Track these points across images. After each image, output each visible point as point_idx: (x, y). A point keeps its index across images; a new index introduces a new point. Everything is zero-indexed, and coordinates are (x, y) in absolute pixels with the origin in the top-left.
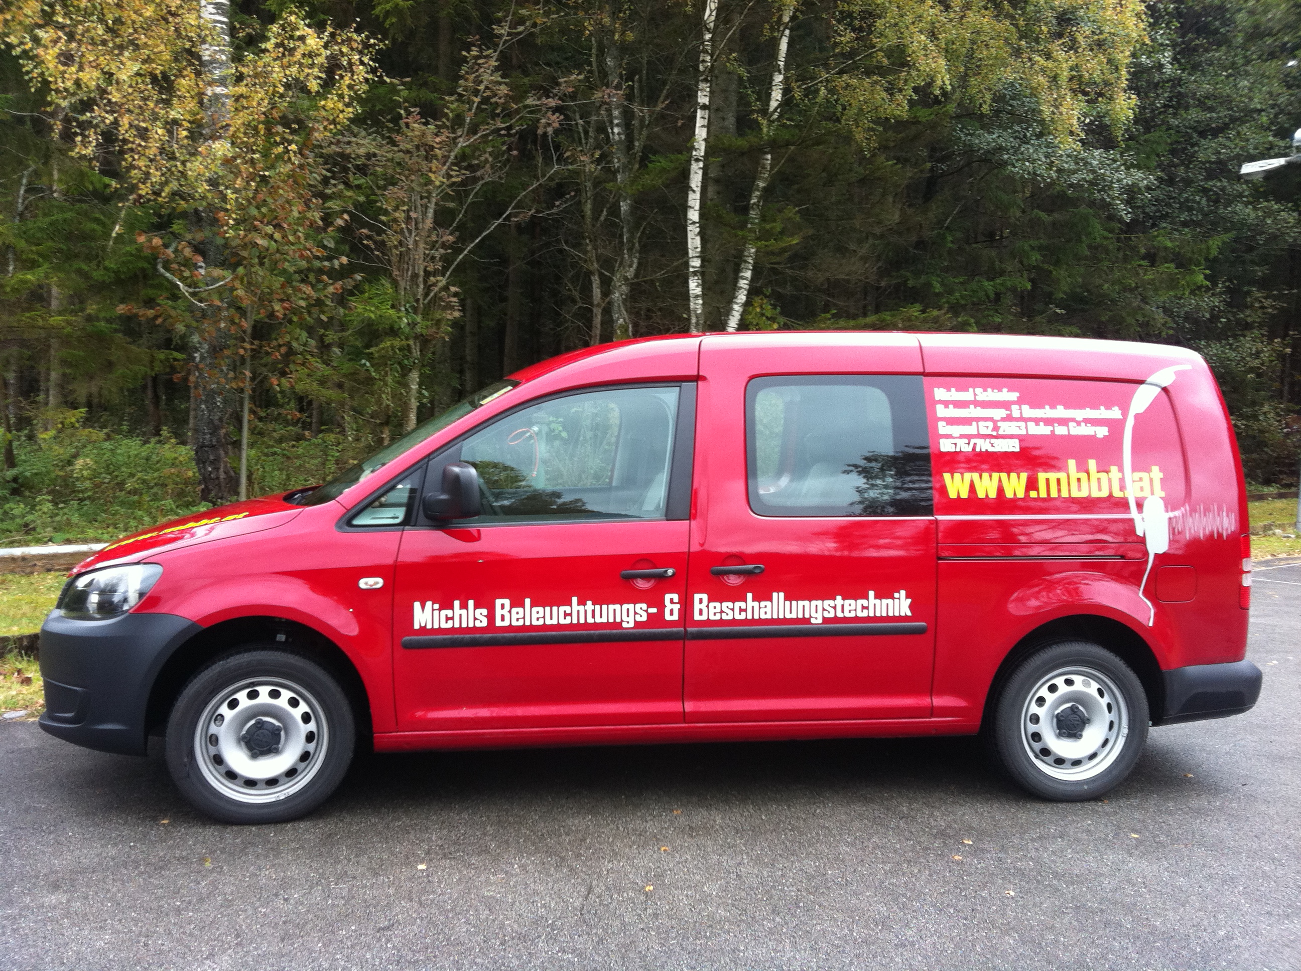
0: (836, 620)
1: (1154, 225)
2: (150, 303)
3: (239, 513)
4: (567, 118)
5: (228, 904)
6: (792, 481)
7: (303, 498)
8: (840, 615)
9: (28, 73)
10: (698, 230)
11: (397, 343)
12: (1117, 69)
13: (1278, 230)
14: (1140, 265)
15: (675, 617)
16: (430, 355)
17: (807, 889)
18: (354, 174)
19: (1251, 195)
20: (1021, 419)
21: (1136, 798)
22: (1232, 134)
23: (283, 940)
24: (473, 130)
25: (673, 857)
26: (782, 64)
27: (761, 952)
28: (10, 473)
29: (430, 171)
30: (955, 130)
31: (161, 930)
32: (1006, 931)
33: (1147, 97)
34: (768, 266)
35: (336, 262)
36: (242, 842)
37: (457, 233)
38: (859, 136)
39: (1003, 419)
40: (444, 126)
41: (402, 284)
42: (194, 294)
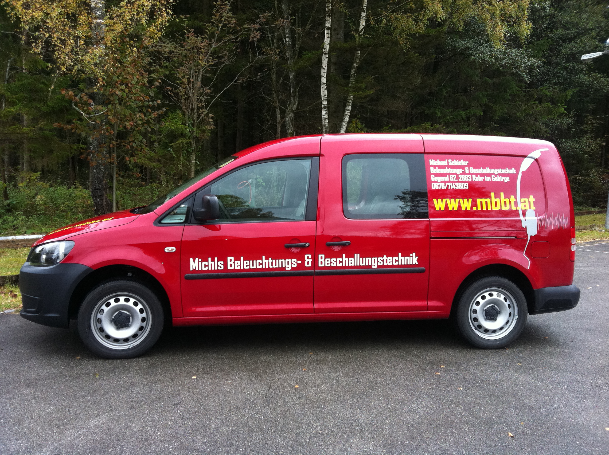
0: (383, 266)
1: (541, 84)
2: (69, 122)
3: (109, 218)
4: (263, 33)
5: (106, 393)
6: (366, 204)
7: (139, 211)
8: (385, 264)
9: (9, 13)
10: (326, 87)
11: (184, 141)
12: (523, 10)
13: (600, 86)
14: (534, 104)
15: (310, 265)
16: (200, 147)
17: (368, 387)
18: (164, 61)
19: (587, 70)
20: (469, 174)
21: (521, 348)
22: (578, 41)
23: (131, 409)
24: (219, 40)
25: (308, 373)
26: (365, 8)
27: (346, 414)
28: (6, 202)
29: (199, 59)
30: (447, 39)
31: (76, 405)
32: (458, 404)
33: (538, 23)
34: (359, 104)
35: (155, 103)
36: (113, 367)
37: (212, 89)
38: (402, 42)
39: (461, 174)
40: (205, 38)
41: (187, 113)
42: (89, 118)
